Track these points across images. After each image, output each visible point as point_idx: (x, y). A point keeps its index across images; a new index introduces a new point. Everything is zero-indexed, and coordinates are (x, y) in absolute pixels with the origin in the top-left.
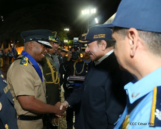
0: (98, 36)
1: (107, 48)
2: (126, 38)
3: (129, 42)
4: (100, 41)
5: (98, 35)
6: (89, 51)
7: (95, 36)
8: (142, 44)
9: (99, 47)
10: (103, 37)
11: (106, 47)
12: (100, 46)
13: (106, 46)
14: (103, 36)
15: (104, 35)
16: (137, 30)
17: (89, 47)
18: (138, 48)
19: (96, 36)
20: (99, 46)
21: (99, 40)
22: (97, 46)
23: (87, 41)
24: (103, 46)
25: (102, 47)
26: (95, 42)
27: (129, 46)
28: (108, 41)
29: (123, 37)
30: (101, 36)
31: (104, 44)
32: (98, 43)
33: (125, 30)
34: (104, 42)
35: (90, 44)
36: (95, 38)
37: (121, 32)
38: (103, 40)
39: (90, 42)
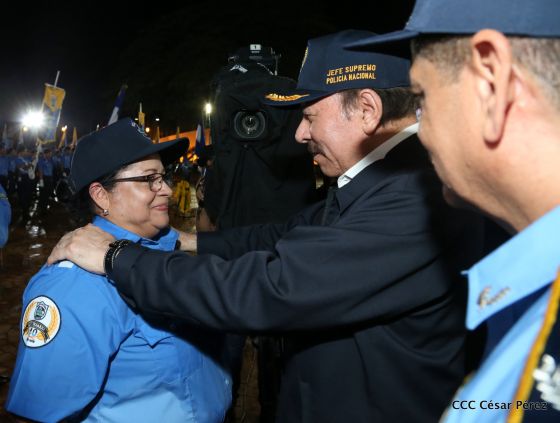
0: (344, 73)
2: (465, 73)
3: (476, 88)
4: (356, 94)
5: (344, 70)
6: (309, 136)
7: (331, 73)
8: (532, 92)
9: (349, 119)
10: (366, 76)
11: (379, 117)
12: (356, 114)
13: (378, 112)
14: (366, 71)
15: (371, 67)
16: (508, 35)
17: (311, 122)
18: (513, 110)
19: (338, 74)
20: (352, 114)
21: (350, 91)
22: (343, 115)
23: (299, 97)
24: (368, 115)
25: (363, 118)
26: (334, 101)
27: (478, 103)
28: (389, 93)
29: (450, 72)
30: (357, 71)
31: (369, 105)
32: (346, 102)
33: (459, 42)
34: (372, 97)
35: (311, 110)
36: (331, 81)
37: (444, 56)
38: (368, 90)
39: (312, 99)
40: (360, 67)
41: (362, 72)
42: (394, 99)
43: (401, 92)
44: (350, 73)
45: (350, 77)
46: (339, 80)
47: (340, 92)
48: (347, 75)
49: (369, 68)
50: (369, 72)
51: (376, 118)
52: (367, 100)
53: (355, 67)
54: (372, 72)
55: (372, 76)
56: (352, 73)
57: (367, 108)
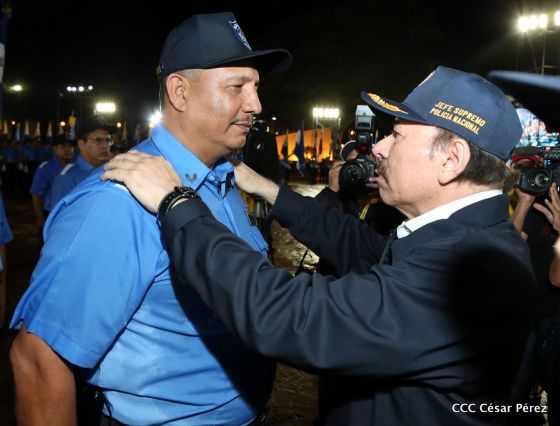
0: (452, 112)
1: (459, 178)
4: (451, 137)
5: (453, 110)
6: (386, 155)
7: (440, 105)
9: (431, 157)
10: (470, 126)
11: (460, 171)
12: (440, 156)
14: (473, 123)
15: (481, 122)
19: (446, 110)
20: (436, 154)
21: (449, 131)
22: (428, 152)
23: (397, 110)
24: (450, 164)
25: (444, 165)
26: (430, 132)
28: (481, 155)
30: (464, 117)
31: (457, 157)
32: (437, 140)
35: (400, 128)
36: (436, 112)
38: (463, 141)
39: (409, 119)
40: (470, 115)
41: (469, 120)
42: (484, 163)
43: (494, 160)
44: (457, 115)
45: (455, 119)
46: (443, 115)
47: (438, 127)
48: (454, 115)
49: (478, 121)
50: (475, 124)
51: (455, 171)
52: (457, 150)
53: (466, 113)
54: (478, 125)
55: (476, 131)
56: (460, 116)
57: (453, 156)
